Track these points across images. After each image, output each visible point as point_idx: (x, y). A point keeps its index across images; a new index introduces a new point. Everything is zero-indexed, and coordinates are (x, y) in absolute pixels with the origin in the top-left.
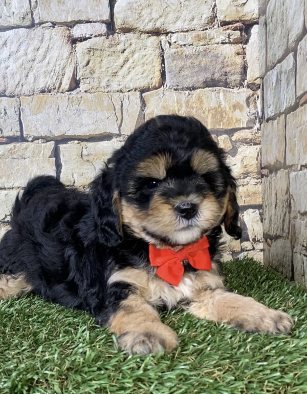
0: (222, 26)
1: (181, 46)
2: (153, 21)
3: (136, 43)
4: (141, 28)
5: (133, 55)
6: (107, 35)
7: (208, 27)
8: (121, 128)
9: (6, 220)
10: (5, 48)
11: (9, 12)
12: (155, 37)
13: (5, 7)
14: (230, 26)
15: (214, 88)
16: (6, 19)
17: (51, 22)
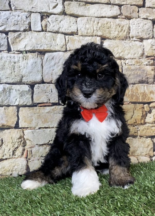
0: (146, 58)
1: (130, 65)
2: (119, 53)
7: (141, 58)
9: (49, 143)
10: (53, 61)
11: (55, 44)
12: (119, 61)
13: (53, 42)
14: (150, 58)
15: (143, 84)
16: (54, 47)
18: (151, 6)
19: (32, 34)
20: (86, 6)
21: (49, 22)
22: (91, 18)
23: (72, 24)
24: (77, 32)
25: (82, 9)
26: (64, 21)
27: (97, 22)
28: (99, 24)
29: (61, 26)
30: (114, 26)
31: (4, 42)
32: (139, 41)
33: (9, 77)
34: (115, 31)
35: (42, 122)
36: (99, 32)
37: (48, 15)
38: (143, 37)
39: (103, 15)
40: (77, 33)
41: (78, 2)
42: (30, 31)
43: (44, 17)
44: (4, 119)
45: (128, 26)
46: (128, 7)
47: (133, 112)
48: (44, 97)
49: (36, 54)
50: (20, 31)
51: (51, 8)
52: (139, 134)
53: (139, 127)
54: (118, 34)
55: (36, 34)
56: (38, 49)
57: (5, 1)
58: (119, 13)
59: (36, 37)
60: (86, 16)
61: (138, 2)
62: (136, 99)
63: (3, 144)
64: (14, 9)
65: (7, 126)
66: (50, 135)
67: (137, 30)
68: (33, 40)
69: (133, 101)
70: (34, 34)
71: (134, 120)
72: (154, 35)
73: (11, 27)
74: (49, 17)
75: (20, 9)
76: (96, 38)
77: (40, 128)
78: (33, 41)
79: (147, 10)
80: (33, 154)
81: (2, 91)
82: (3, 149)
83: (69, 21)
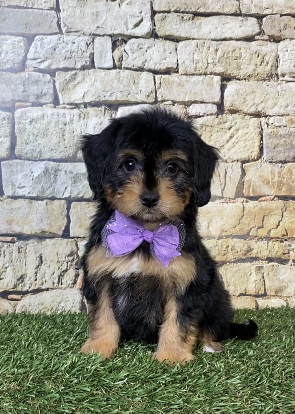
1: (277, 127)
2: (255, 105)
3: (241, 122)
4: (246, 110)
5: (237, 133)
6: (217, 114)
8: (224, 192)
11: (137, 90)
12: (256, 119)
13: (134, 86)
16: (134, 95)
17: (172, 101)
19: (96, 74)
20: (195, 20)
21: (126, 52)
22: (204, 41)
23: (169, 54)
24: (176, 68)
25: (187, 26)
26: (153, 48)
27: (215, 48)
28: (219, 53)
29: (148, 59)
30: (248, 54)
31: (47, 89)
33: (55, 148)
34: (249, 65)
36: (218, 68)
37: (125, 39)
39: (227, 36)
40: (177, 70)
41: (179, 14)
42: (92, 68)
43: (118, 43)
44: (45, 221)
45: (274, 54)
46: (274, 19)
47: (281, 215)
49: (103, 109)
50: (75, 69)
51: (131, 26)
52: (293, 256)
53: (292, 244)
54: (255, 70)
55: (103, 73)
56: (105, 101)
57: (51, 19)
58: (257, 30)
59: (102, 78)
60: (193, 39)
62: (287, 190)
63: (43, 264)
64: (66, 30)
65: (50, 233)
67: (292, 61)
68: (98, 84)
69: (282, 194)
70: (99, 74)
71: (282, 230)
73: (60, 62)
74: (126, 43)
75: (76, 31)
76: (213, 78)
78: (98, 87)
81: (43, 174)
82: (43, 272)
83: (164, 48)
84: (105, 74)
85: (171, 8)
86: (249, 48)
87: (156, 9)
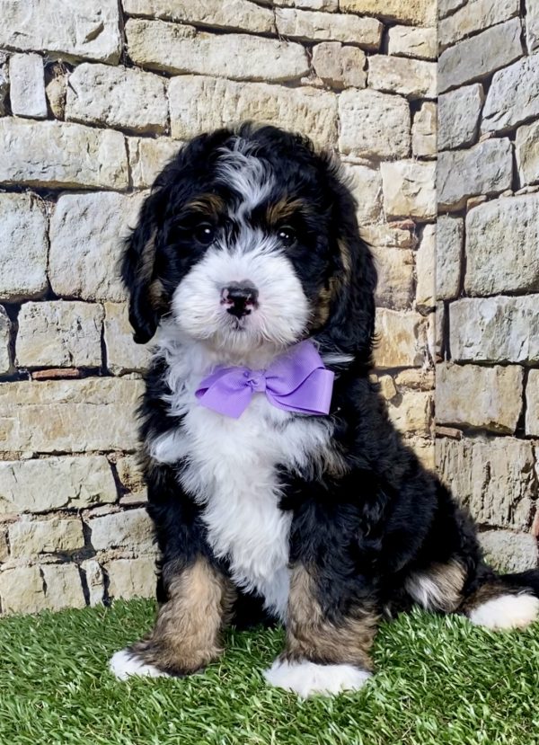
18: (406, 50)
19: (14, 126)
20: (198, 38)
21: (72, 88)
22: (214, 79)
23: (152, 99)
24: (166, 127)
25: (183, 49)
26: (124, 84)
27: (234, 95)
28: (241, 103)
29: (115, 104)
30: (289, 110)
32: (367, 165)
35: (46, 433)
37: (71, 62)
38: (379, 154)
39: (255, 73)
40: (167, 130)
41: (170, 24)
42: (6, 115)
43: (56, 69)
45: (332, 113)
46: (332, 49)
48: (51, 346)
49: (29, 197)
51: (81, 37)
55: (27, 126)
56: (32, 181)
58: (305, 68)
59: (26, 136)
60: (196, 74)
61: (366, 34)
66: (72, 479)
67: (361, 127)
68: (18, 146)
70: (19, 126)
72: (413, 146)
74: (71, 71)
77: (39, 453)
78: (17, 152)
79: (392, 63)
80: (12, 545)
83: (142, 86)
84: (32, 128)
85: (155, 11)
86: (292, 99)
87: (128, 9)
